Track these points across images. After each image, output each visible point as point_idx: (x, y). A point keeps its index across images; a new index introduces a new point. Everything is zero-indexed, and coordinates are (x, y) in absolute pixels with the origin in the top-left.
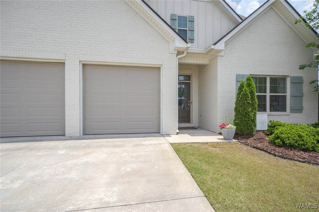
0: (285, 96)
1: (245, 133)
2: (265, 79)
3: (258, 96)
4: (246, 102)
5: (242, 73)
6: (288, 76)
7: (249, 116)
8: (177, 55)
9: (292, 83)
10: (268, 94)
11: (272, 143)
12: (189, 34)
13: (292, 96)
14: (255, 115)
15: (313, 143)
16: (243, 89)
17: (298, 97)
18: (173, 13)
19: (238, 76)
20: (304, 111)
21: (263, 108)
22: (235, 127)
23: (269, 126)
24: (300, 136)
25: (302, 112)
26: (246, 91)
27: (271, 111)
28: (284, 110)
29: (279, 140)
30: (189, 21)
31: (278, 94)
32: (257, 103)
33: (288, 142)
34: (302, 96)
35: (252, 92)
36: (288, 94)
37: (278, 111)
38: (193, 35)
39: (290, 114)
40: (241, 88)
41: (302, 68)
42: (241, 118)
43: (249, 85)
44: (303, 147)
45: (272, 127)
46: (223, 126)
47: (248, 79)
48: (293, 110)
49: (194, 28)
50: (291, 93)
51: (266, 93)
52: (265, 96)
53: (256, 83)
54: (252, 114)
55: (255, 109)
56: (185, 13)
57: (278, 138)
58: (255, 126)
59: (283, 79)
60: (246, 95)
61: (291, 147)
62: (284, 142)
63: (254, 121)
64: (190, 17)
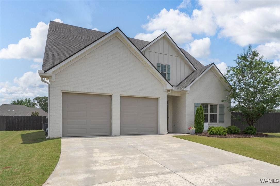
0: (217, 114)
1: (199, 132)
2: (208, 105)
3: (205, 114)
4: (200, 117)
5: (197, 102)
6: (218, 104)
7: (201, 123)
8: (167, 92)
9: (219, 108)
10: (209, 113)
11: (210, 134)
12: (167, 76)
13: (219, 115)
14: (203, 123)
15: (222, 132)
16: (199, 111)
17: (222, 115)
18: (158, 63)
19: (195, 104)
20: (225, 122)
21: (206, 121)
22: (195, 129)
23: (209, 129)
24: (219, 130)
25: (224, 123)
26: (200, 112)
27: (210, 122)
28: (216, 122)
29: (212, 132)
30: (167, 68)
31: (213, 113)
32: (204, 118)
33: (215, 132)
34: (224, 115)
35: (202, 113)
36: (218, 114)
37: (214, 122)
38: (169, 76)
39: (218, 123)
40: (197, 111)
41: (223, 101)
42: (198, 125)
43: (201, 109)
44: (219, 134)
45: (210, 128)
46: (190, 129)
47: (201, 107)
48: (220, 122)
49: (170, 72)
50: (219, 113)
51: (208, 113)
52: (208, 114)
53: (203, 107)
54: (202, 123)
55: (203, 120)
56: (165, 63)
57: (211, 132)
58: (203, 128)
59: (216, 105)
60: (200, 114)
61: (216, 134)
62: (213, 133)
63: (203, 126)
64: (168, 65)
